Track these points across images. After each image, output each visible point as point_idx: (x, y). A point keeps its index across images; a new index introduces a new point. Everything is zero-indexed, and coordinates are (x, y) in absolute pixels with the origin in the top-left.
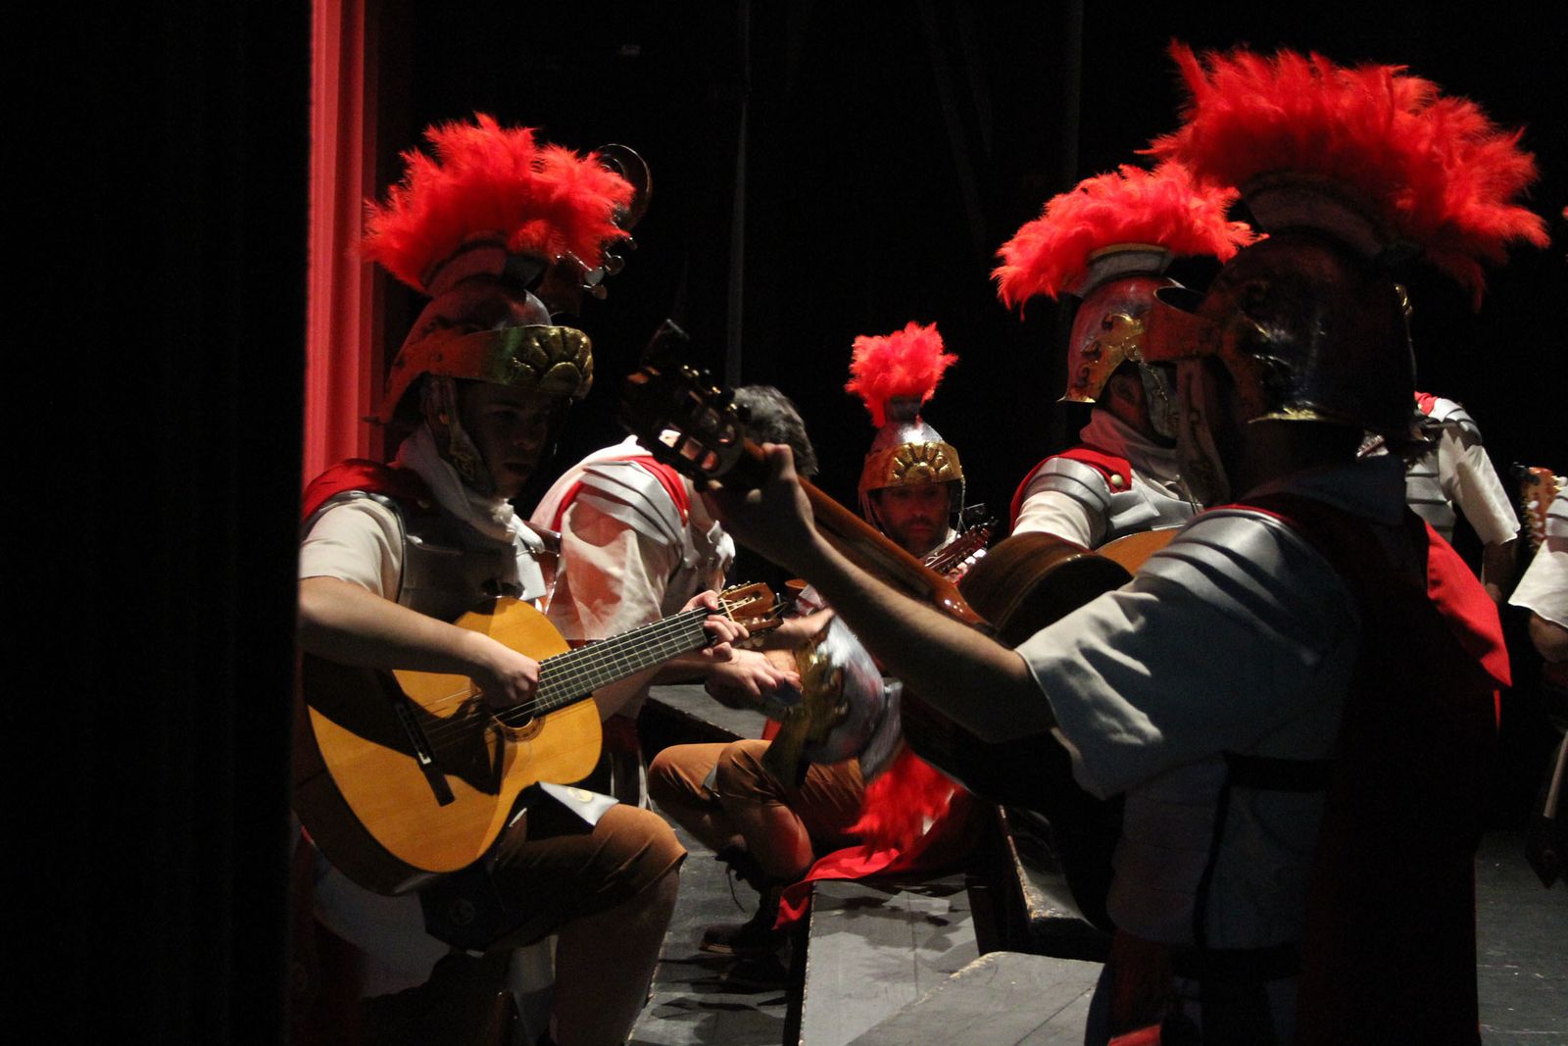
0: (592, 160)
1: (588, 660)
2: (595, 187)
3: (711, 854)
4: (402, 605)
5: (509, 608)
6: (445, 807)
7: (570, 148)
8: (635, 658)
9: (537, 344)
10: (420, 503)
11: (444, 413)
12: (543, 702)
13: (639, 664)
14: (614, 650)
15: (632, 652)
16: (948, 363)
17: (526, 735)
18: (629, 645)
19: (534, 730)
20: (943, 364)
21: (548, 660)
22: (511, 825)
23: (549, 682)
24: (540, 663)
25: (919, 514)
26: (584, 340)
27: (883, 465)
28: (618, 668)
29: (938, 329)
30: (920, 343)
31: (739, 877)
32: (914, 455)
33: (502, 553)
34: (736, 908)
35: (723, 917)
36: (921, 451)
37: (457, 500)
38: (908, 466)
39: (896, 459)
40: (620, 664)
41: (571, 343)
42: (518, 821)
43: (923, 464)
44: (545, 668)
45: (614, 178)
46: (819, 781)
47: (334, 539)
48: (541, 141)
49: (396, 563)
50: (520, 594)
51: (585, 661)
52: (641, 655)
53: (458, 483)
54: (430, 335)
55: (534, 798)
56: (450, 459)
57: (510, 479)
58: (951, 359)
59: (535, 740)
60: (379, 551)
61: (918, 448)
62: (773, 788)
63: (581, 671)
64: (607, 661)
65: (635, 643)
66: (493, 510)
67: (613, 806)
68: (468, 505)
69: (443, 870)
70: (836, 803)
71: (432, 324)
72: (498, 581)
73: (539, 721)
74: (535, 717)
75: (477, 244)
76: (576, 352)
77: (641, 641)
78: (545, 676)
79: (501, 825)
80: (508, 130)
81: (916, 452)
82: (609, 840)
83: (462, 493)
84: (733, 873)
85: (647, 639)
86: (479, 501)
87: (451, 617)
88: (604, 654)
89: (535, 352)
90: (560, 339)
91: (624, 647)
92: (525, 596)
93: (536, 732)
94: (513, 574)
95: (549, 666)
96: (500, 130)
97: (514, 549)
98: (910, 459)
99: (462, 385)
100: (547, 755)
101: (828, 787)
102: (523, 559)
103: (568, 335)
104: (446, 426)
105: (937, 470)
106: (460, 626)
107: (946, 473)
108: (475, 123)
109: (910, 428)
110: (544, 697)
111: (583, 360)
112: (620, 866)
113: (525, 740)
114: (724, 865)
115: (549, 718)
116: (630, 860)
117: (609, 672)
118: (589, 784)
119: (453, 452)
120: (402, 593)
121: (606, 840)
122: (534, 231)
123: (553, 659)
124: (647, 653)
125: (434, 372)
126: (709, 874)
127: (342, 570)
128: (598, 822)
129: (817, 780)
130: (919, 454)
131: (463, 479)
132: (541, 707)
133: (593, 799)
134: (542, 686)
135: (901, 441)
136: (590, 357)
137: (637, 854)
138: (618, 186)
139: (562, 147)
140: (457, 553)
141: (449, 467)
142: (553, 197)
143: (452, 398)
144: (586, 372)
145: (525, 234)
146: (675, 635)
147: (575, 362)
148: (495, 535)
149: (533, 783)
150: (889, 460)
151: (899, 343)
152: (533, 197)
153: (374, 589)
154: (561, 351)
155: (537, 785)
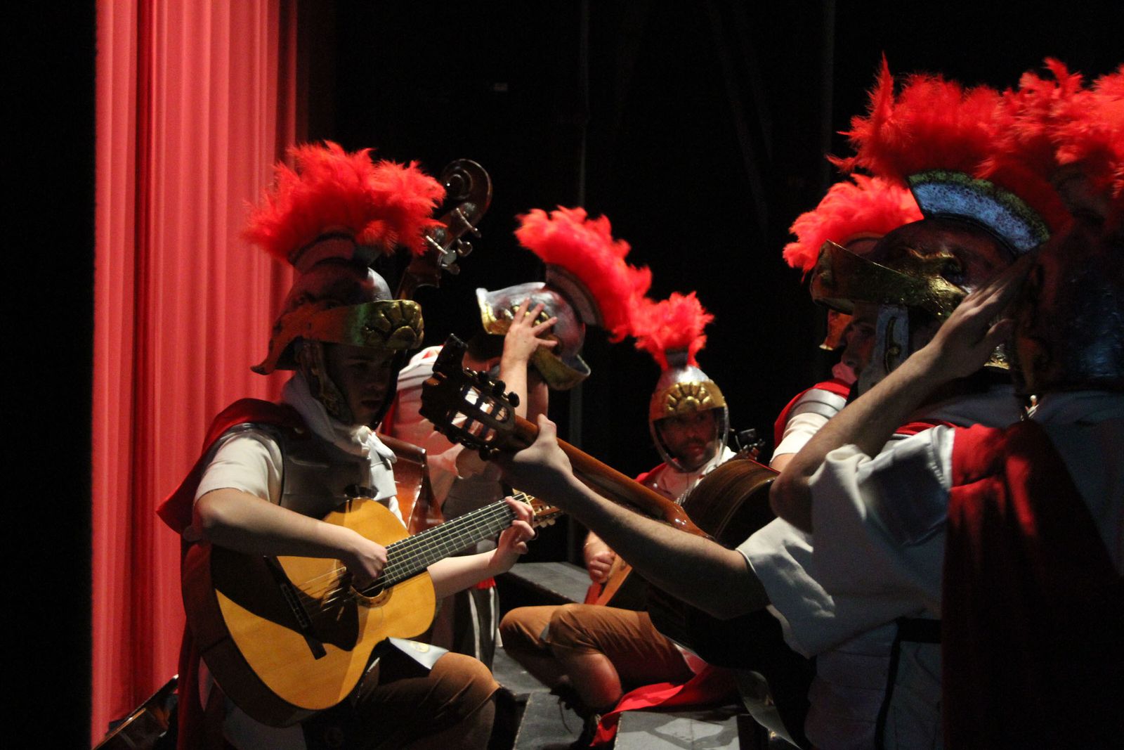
0: (415, 167)
1: (424, 543)
2: (418, 189)
3: (548, 690)
4: (283, 507)
5: (364, 506)
6: (319, 660)
7: (397, 162)
8: (459, 540)
9: (383, 315)
10: (296, 430)
11: (315, 368)
12: (390, 577)
13: (462, 544)
14: (443, 535)
15: (456, 535)
16: (707, 321)
17: (378, 602)
18: (454, 530)
19: (384, 598)
20: (701, 322)
21: (394, 545)
22: (368, 671)
23: (395, 562)
24: (387, 548)
25: (691, 435)
26: (417, 307)
27: (660, 401)
28: (447, 548)
29: (697, 296)
30: (682, 308)
31: (567, 707)
32: (682, 392)
33: (360, 465)
34: (567, 731)
35: (558, 738)
36: (688, 389)
37: (323, 426)
38: (679, 400)
39: (670, 396)
40: (447, 545)
41: (408, 312)
42: (374, 667)
43: (690, 398)
44: (391, 551)
45: (431, 182)
46: (627, 637)
47: (232, 460)
48: (376, 158)
49: (278, 475)
50: (374, 495)
51: (421, 544)
52: (464, 538)
53: (326, 416)
54: (301, 308)
55: (385, 650)
56: (321, 400)
57: (366, 412)
58: (709, 318)
59: (385, 606)
60: (266, 467)
61: (686, 386)
62: (591, 641)
63: (418, 552)
64: (438, 543)
65: (459, 529)
66: (352, 433)
67: (444, 654)
68: (332, 430)
69: (318, 708)
70: (638, 651)
71: (302, 299)
72: (356, 486)
73: (388, 591)
74: (385, 589)
75: (332, 235)
76: (411, 318)
77: (463, 527)
78: (392, 557)
79: (362, 671)
80: (352, 153)
81: (684, 390)
82: (442, 680)
83: (329, 423)
84: (563, 704)
85: (467, 525)
86: (343, 428)
87: (321, 515)
88: (436, 538)
89: (381, 321)
90: (399, 310)
91: (450, 532)
92: (378, 496)
93: (386, 600)
94: (368, 479)
95: (395, 549)
96: (346, 155)
97: (369, 462)
98: (680, 395)
99: (327, 346)
100: (395, 616)
101: (633, 640)
102: (377, 468)
103: (405, 307)
104: (317, 376)
105: (701, 401)
106: (329, 522)
107: (708, 404)
108: (325, 147)
109: (681, 372)
110: (391, 573)
111: (416, 323)
112: (450, 699)
113: (378, 606)
114: (555, 698)
115: (395, 588)
116: (457, 694)
117: (439, 552)
118: (425, 638)
119: (322, 394)
120: (283, 498)
121: (438, 681)
122: (375, 229)
123: (397, 544)
124: (468, 536)
125: (305, 336)
126: (549, 706)
127: (239, 482)
128: (433, 667)
129: (624, 634)
130: (686, 391)
131: (329, 413)
132: (389, 580)
133: (429, 650)
134: (390, 564)
135: (675, 381)
136: (421, 319)
137: (462, 690)
138: (434, 188)
139: (391, 161)
140: (325, 466)
141: (318, 403)
142: (389, 202)
143: (320, 356)
144: (419, 330)
145: (369, 232)
146: (488, 521)
147: (411, 326)
148: (354, 452)
149: (384, 638)
150: (664, 396)
151: (665, 309)
152: (374, 204)
153: (262, 495)
154: (400, 319)
155: (387, 639)
